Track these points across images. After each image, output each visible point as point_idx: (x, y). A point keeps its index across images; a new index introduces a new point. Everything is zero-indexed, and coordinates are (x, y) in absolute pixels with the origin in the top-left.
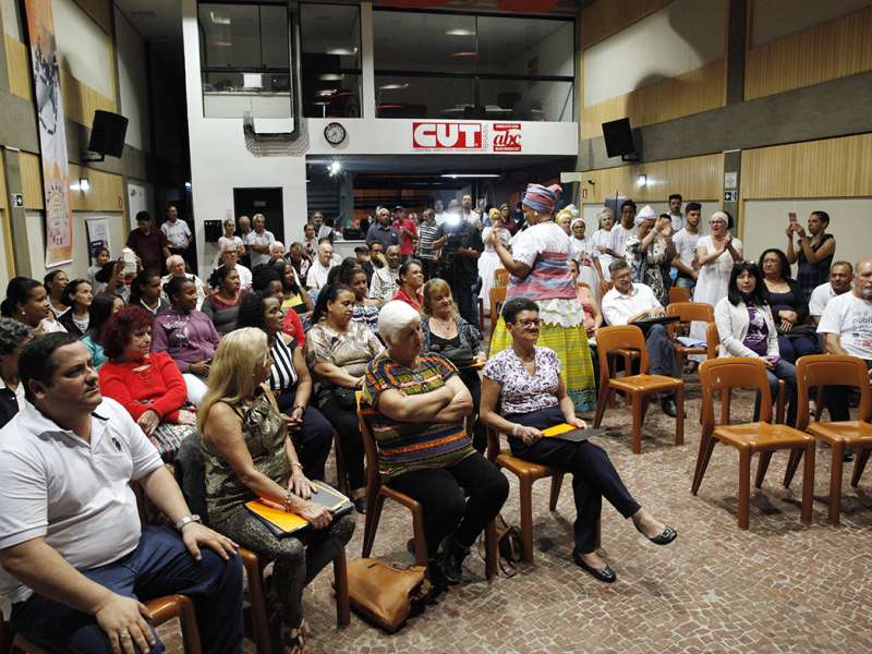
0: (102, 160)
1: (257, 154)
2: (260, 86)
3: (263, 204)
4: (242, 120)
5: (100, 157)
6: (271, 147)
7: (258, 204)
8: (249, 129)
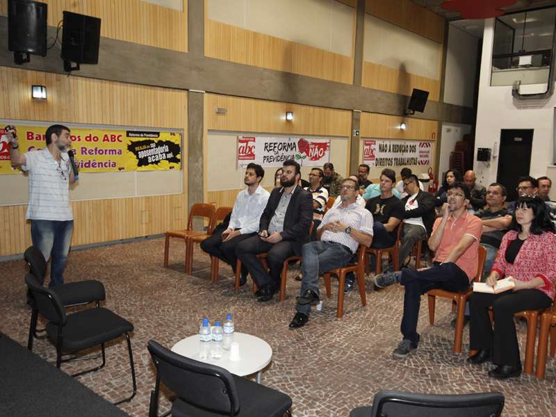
0: (413, 114)
1: (519, 108)
2: (530, 63)
3: (520, 139)
4: (512, 87)
5: (412, 112)
6: (529, 102)
7: (517, 139)
8: (515, 92)
